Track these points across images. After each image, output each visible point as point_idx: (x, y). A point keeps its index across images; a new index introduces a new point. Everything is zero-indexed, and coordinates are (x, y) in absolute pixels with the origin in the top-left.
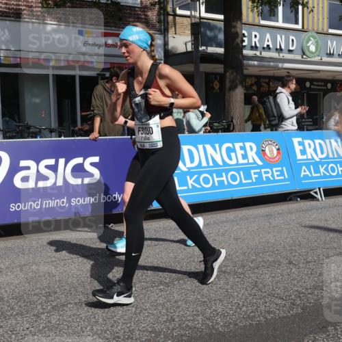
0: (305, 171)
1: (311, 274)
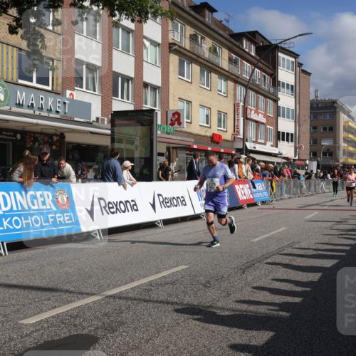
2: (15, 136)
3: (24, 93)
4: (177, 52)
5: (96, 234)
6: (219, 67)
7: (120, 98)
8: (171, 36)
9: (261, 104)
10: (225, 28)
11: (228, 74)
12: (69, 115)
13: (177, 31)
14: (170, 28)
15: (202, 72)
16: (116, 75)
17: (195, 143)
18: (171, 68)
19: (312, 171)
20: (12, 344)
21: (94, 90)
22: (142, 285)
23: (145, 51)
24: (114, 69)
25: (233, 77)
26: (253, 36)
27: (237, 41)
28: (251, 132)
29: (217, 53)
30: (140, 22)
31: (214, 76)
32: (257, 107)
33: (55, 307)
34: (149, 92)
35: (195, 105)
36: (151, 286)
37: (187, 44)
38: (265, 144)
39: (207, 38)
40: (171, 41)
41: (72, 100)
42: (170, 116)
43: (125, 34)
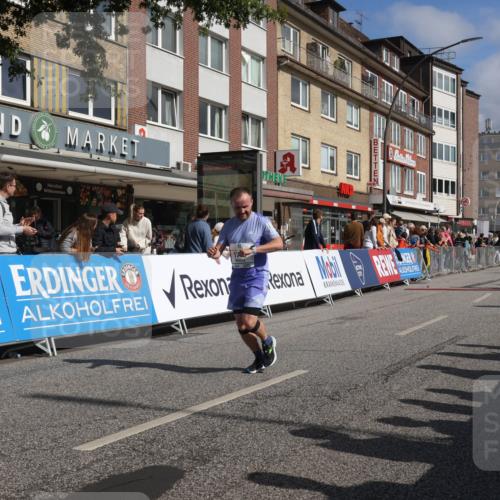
0: (28, 314)
1: (28, 467)
2: (65, 189)
3: (77, 131)
4: (289, 69)
5: (178, 326)
6: (348, 89)
7: (209, 135)
8: (280, 46)
9: (409, 141)
10: (357, 34)
11: (360, 98)
12: (139, 160)
13: (289, 39)
14: (279, 34)
15: (324, 96)
16: (204, 103)
17: (314, 197)
18: (281, 92)
19: (482, 235)
20: (65, 478)
21: (174, 125)
22: (243, 397)
23: (243, 69)
24: (200, 95)
25: (369, 102)
26: (396, 44)
27: (373, 52)
28: (395, 181)
29: (345, 68)
30: (238, 27)
31: (341, 102)
32: (402, 144)
33: (123, 428)
34: (250, 126)
35: (315, 143)
36: (256, 398)
37: (302, 57)
38: (414, 197)
39: (331, 48)
40: (280, 53)
41: (143, 138)
42: (280, 159)
43: (217, 45)
